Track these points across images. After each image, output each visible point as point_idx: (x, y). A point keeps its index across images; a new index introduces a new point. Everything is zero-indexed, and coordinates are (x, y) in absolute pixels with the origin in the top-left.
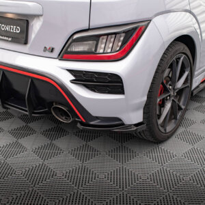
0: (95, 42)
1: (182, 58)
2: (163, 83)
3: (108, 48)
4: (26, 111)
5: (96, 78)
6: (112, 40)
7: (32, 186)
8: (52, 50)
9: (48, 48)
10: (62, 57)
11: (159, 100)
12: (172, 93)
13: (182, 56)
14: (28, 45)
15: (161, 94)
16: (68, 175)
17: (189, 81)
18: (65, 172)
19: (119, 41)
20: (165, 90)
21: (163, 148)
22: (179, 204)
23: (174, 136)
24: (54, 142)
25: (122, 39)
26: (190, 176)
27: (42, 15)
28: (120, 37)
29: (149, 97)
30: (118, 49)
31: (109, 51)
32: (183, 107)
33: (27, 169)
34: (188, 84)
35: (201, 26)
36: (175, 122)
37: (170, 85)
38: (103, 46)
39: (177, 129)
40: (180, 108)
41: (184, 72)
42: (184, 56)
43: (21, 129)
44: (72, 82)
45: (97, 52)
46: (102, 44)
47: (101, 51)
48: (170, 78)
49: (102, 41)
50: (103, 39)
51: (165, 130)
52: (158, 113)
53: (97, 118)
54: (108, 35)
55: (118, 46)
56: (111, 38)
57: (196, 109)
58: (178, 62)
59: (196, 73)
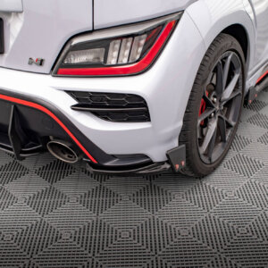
0: (104, 49)
1: (230, 57)
2: (204, 97)
3: (124, 56)
4: (11, 149)
5: (108, 101)
6: (129, 44)
7: (28, 256)
8: (41, 63)
9: (35, 59)
10: (56, 73)
11: (199, 121)
12: (217, 108)
13: (229, 54)
14: (6, 55)
15: (202, 112)
16: (77, 236)
17: (240, 87)
18: (73, 232)
19: (139, 46)
20: (208, 105)
21: (208, 184)
22: (229, 267)
23: (222, 166)
24: (55, 185)
25: (143, 42)
26: (247, 226)
27: (21, 12)
28: (140, 40)
29: (185, 120)
30: (138, 57)
31: (125, 61)
32: (233, 123)
33: (20, 231)
34: (240, 91)
35: (256, 9)
36: (223, 146)
37: (214, 97)
38: (115, 54)
39: (225, 155)
40: (229, 126)
41: (233, 75)
42: (232, 53)
43: (6, 167)
44: (74, 108)
45: (108, 63)
46: (114, 51)
47: (113, 62)
48: (215, 86)
49: (113, 47)
50: (115, 44)
51: (210, 160)
52: (198, 136)
53: (114, 157)
54: (121, 38)
55: (137, 53)
56: (127, 41)
57: (251, 120)
58: (224, 64)
59: (249, 73)
